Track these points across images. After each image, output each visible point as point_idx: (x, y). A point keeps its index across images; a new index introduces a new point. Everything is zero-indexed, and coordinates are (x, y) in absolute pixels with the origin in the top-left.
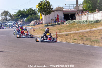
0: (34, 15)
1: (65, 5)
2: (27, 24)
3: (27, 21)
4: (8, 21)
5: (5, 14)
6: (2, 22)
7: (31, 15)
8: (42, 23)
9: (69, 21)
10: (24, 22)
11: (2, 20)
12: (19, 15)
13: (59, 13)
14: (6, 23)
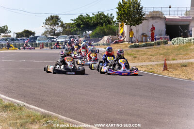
0: (109, 25)
1: (170, 7)
2: (94, 42)
3: (94, 37)
4: (58, 35)
5: (51, 22)
6: (47, 36)
7: (102, 25)
8: (123, 41)
9: (179, 38)
10: (88, 38)
11: (46, 32)
12: (78, 25)
13: (157, 22)
14: (54, 38)
